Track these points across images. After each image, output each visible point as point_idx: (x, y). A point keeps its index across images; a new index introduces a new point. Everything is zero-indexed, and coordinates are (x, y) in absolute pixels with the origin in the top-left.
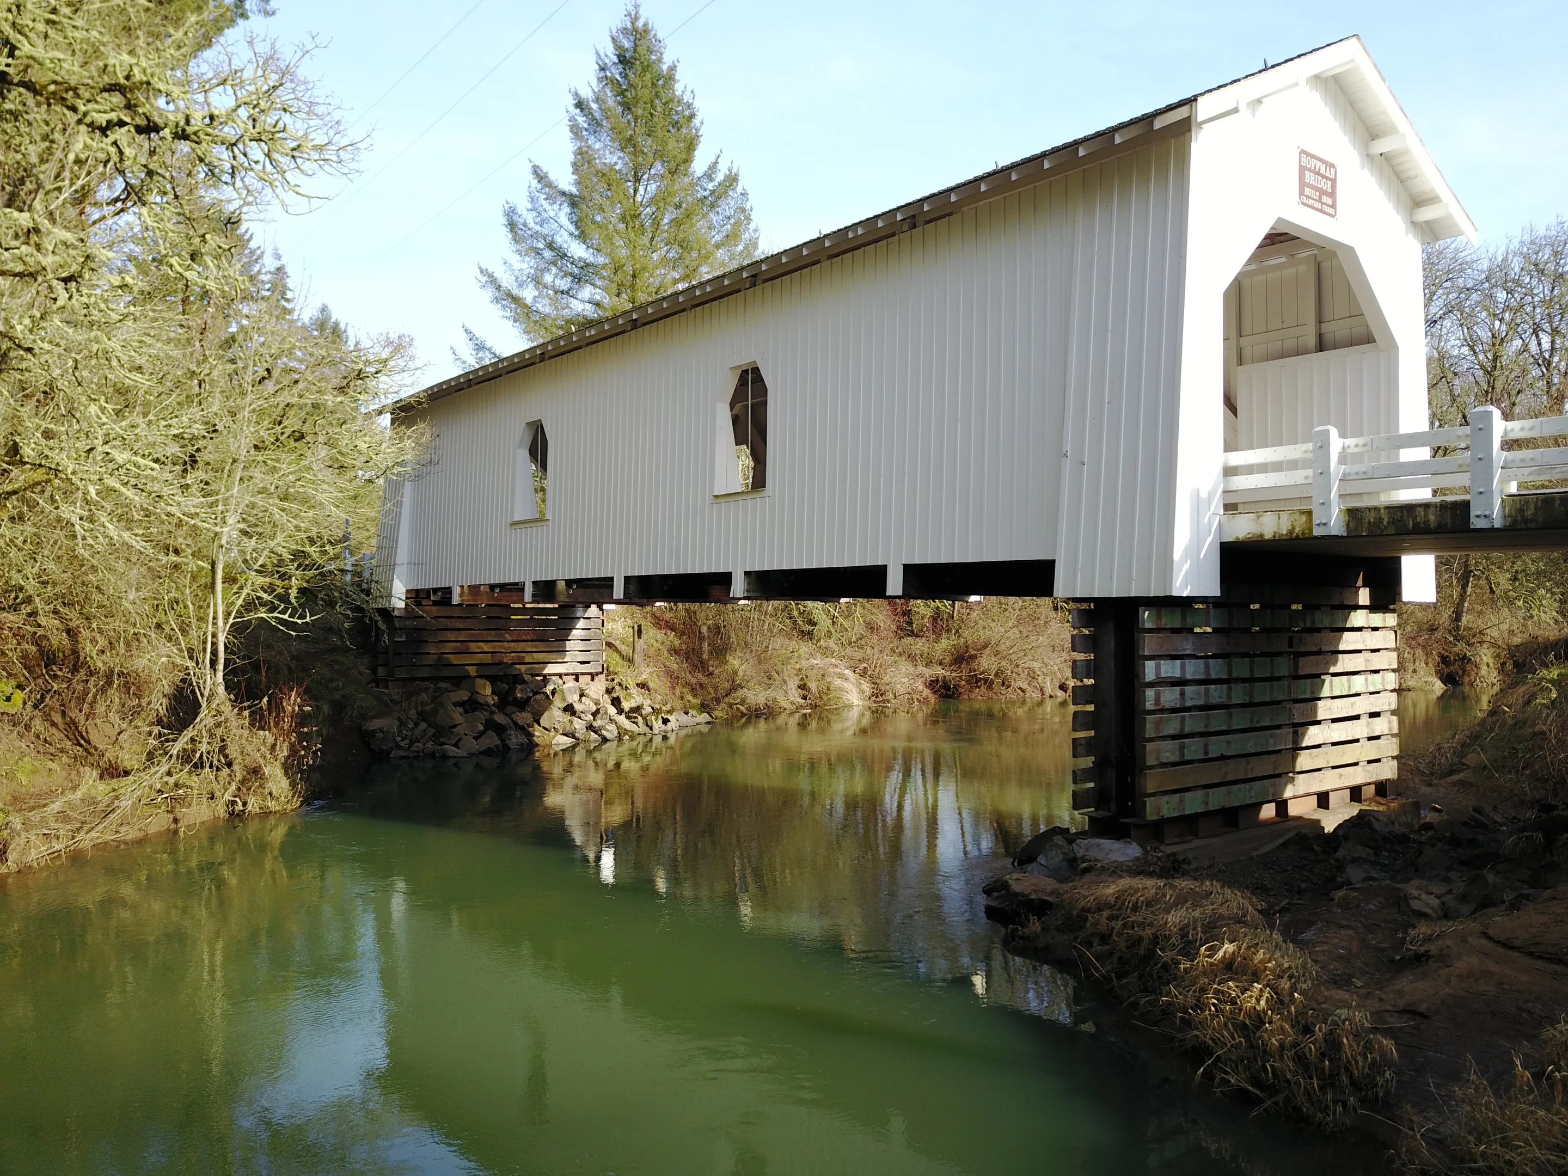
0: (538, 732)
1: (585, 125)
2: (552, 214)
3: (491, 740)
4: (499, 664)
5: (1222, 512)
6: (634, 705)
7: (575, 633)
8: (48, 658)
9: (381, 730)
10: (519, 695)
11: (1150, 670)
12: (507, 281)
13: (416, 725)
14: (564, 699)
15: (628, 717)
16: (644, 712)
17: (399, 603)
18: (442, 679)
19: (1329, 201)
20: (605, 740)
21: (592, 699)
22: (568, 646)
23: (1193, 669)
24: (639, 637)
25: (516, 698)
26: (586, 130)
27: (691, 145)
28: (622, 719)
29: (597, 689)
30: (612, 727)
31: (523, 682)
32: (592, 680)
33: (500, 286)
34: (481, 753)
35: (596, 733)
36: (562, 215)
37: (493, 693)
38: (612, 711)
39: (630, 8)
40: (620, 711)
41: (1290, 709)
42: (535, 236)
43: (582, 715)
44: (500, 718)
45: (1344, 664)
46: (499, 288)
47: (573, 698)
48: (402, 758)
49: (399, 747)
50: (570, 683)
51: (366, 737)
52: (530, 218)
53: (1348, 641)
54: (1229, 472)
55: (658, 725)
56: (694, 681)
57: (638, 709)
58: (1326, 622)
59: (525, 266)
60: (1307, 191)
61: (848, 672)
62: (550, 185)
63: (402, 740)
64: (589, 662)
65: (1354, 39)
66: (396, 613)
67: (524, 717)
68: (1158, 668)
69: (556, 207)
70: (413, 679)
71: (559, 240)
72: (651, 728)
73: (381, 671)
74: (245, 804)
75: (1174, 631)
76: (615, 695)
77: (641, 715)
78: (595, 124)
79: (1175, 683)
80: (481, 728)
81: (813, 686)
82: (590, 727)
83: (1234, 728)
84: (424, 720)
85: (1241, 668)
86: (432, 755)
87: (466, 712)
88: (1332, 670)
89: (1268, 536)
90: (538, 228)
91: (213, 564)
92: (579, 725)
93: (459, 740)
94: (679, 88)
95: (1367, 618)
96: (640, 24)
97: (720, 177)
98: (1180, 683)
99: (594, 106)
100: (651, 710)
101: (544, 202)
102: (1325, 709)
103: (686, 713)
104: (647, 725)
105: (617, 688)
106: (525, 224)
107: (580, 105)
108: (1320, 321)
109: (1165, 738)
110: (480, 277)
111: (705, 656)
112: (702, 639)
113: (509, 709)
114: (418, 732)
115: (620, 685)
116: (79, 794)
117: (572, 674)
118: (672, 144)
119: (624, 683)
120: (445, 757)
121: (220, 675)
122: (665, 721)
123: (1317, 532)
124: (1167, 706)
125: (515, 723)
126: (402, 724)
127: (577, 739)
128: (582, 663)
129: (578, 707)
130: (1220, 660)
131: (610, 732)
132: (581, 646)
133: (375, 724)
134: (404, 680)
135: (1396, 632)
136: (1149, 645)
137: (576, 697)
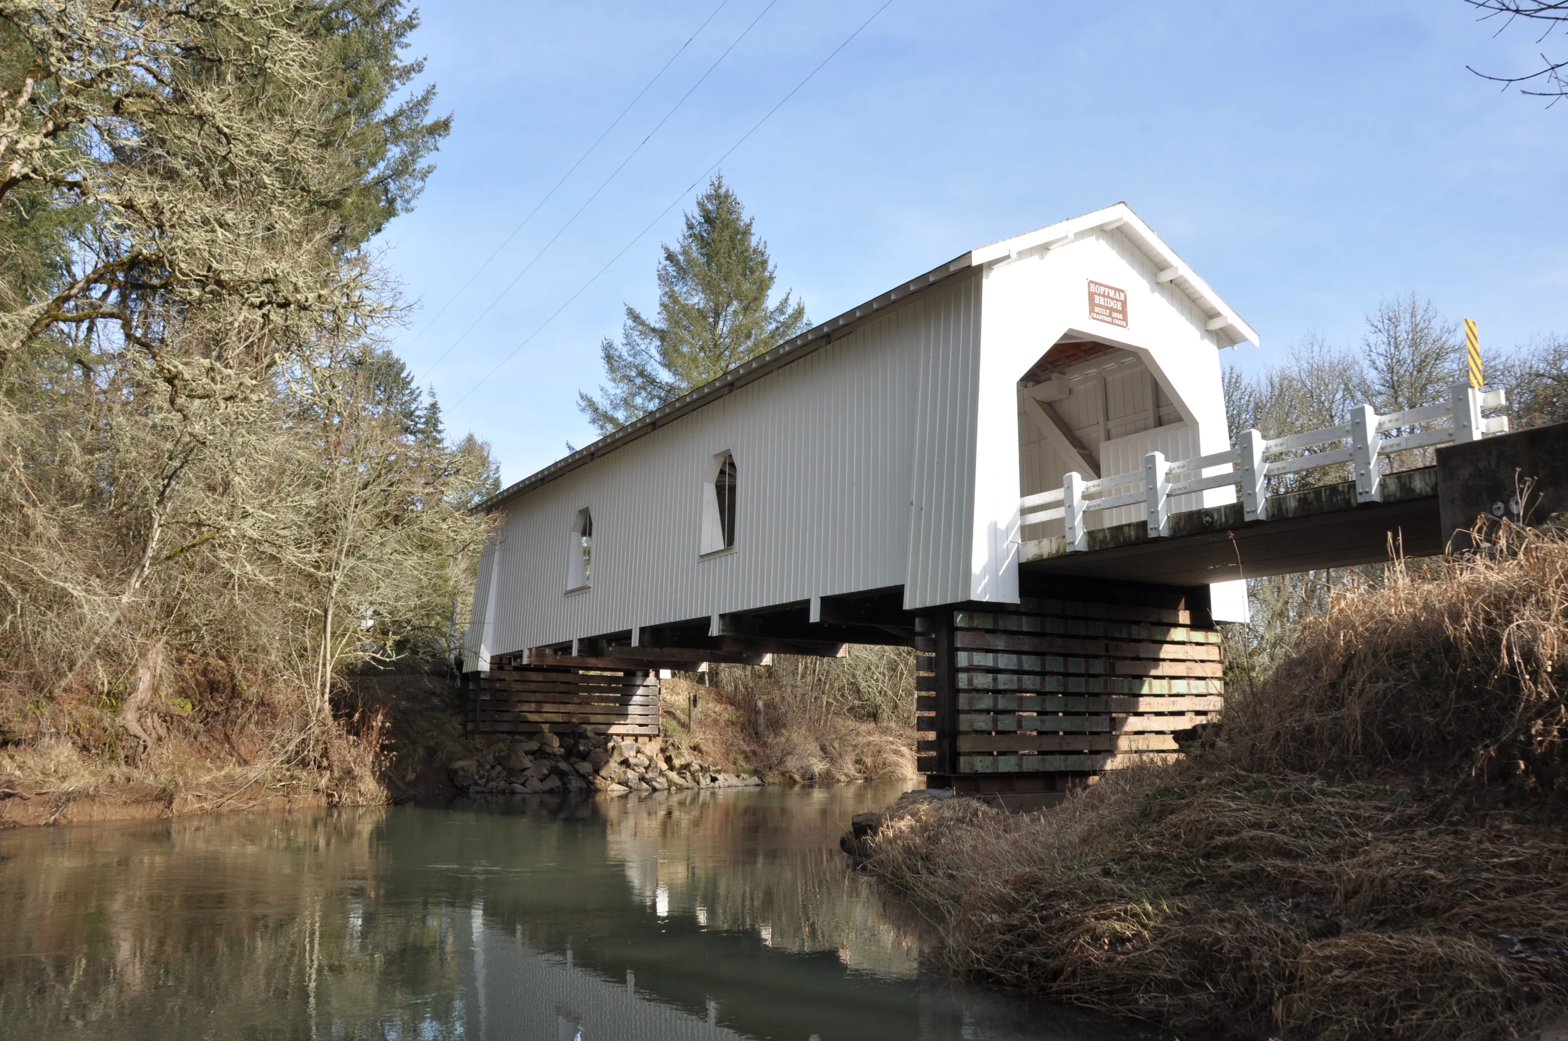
0: (599, 781)
1: (675, 274)
2: (643, 347)
3: (554, 782)
4: (568, 723)
5: (1020, 541)
6: (683, 762)
7: (636, 699)
8: (214, 687)
9: (463, 769)
10: (582, 748)
11: (962, 659)
12: (603, 404)
13: (493, 767)
14: (621, 754)
15: (679, 773)
16: (692, 769)
17: (484, 665)
18: (519, 733)
19: (1121, 316)
20: (655, 790)
21: (647, 756)
22: (631, 709)
23: (1005, 661)
24: (695, 706)
25: (579, 750)
26: (675, 277)
27: (763, 286)
28: (673, 775)
29: (652, 748)
30: (662, 780)
31: (587, 737)
32: (650, 740)
33: (597, 409)
34: (544, 792)
35: (647, 783)
36: (653, 347)
37: (561, 746)
38: (664, 767)
39: (714, 179)
40: (671, 768)
41: (1107, 701)
42: (629, 366)
43: (636, 768)
44: (563, 766)
45: (1165, 669)
46: (596, 410)
47: (630, 754)
48: (478, 792)
49: (476, 784)
50: (629, 741)
51: (451, 774)
52: (624, 352)
53: (1167, 651)
54: (1024, 511)
55: (705, 781)
56: (748, 749)
57: (687, 766)
58: (1144, 634)
59: (619, 391)
60: (1097, 309)
61: (904, 750)
62: (643, 323)
63: (481, 778)
64: (646, 725)
65: (1122, 205)
66: (482, 676)
67: (585, 767)
68: (970, 659)
69: (648, 341)
70: (495, 732)
71: (649, 368)
72: (698, 783)
73: (470, 726)
74: (340, 797)
75: (988, 631)
76: (668, 754)
77: (690, 771)
78: (682, 273)
79: (988, 670)
80: (545, 771)
81: (869, 761)
82: (642, 779)
83: (1049, 710)
84: (499, 764)
85: (1055, 664)
86: (503, 792)
87: (536, 759)
88: (1154, 672)
89: (1045, 556)
90: (631, 359)
91: (326, 611)
92: (631, 775)
93: (527, 780)
94: (754, 241)
95: (1188, 635)
96: (722, 191)
97: (790, 311)
98: (994, 671)
99: (681, 258)
100: (698, 767)
101: (636, 338)
102: (1144, 704)
103: (738, 776)
104: (695, 780)
105: (670, 748)
106: (620, 356)
107: (670, 257)
108: (1158, 406)
109: (980, 711)
110: (580, 401)
111: (761, 729)
112: (757, 712)
113: (573, 759)
114: (494, 773)
115: (673, 745)
116: (223, 773)
117: (632, 735)
118: (746, 286)
119: (676, 744)
120: (513, 793)
121: (327, 697)
122: (714, 780)
123: (1069, 549)
124: (980, 687)
125: (577, 772)
126: (480, 765)
127: (631, 788)
128: (641, 725)
129: (632, 761)
130: (1033, 657)
131: (661, 783)
132: (639, 710)
133: (459, 764)
134: (487, 733)
135: (1219, 648)
136: (961, 640)
137: (633, 753)
